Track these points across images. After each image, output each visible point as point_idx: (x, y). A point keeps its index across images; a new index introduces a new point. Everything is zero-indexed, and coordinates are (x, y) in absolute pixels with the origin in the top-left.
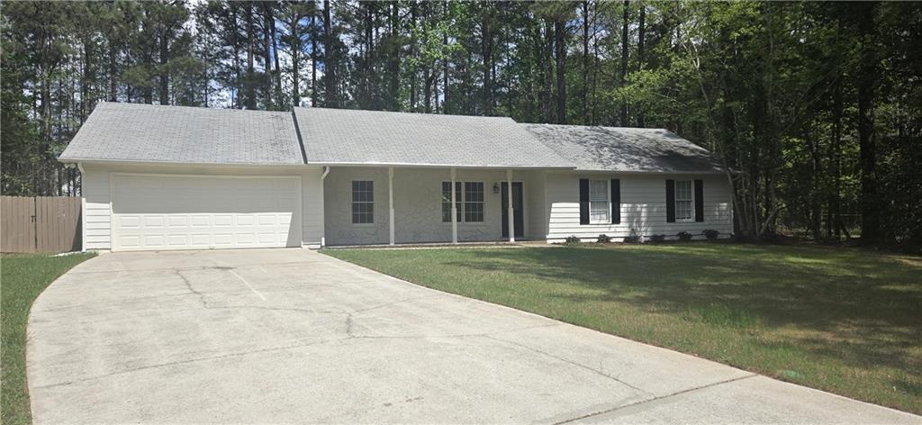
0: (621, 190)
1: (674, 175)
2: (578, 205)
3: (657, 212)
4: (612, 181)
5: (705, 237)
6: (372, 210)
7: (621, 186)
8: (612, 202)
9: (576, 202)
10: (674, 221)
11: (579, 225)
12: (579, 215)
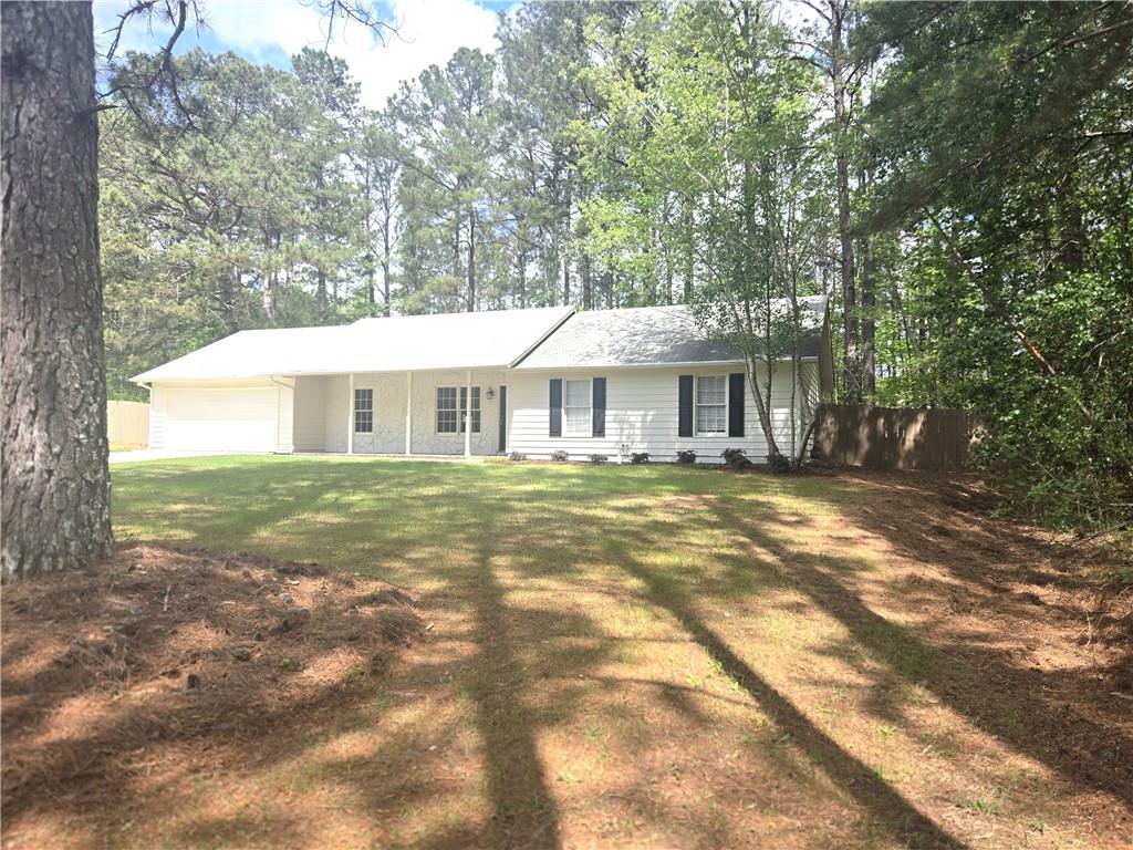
0: (608, 393)
1: (691, 367)
2: (547, 412)
3: (652, 421)
4: (595, 380)
5: (723, 461)
6: (371, 419)
7: (608, 386)
8: (594, 408)
9: (544, 408)
10: (689, 434)
11: (547, 437)
12: (548, 425)
